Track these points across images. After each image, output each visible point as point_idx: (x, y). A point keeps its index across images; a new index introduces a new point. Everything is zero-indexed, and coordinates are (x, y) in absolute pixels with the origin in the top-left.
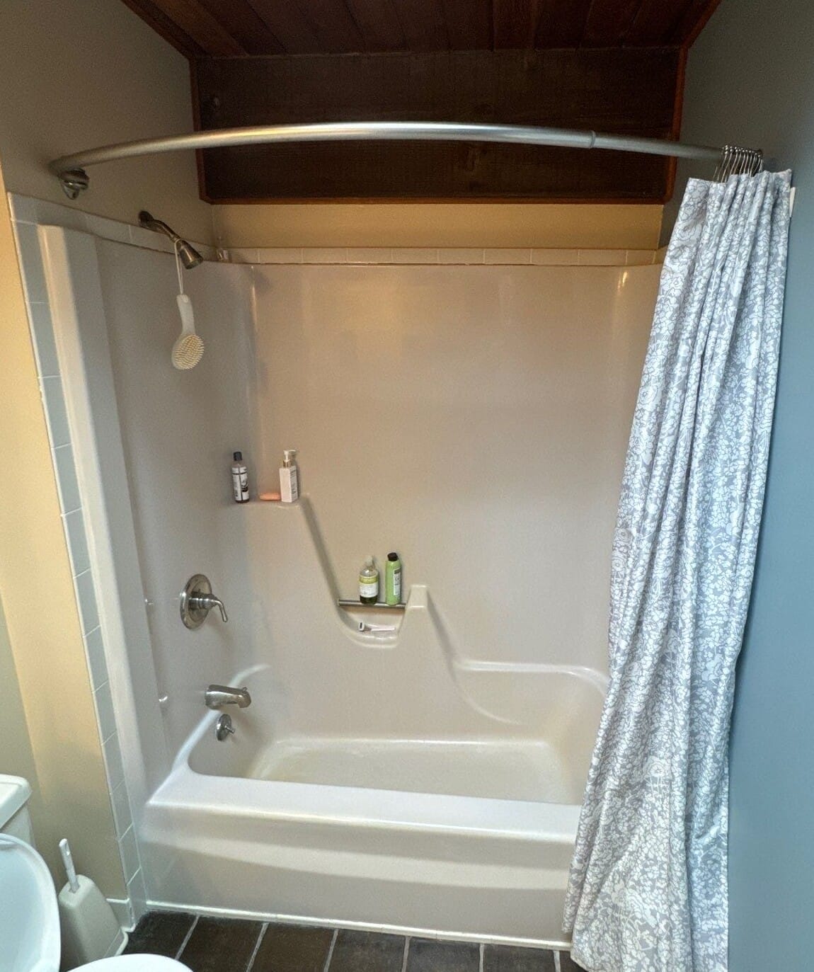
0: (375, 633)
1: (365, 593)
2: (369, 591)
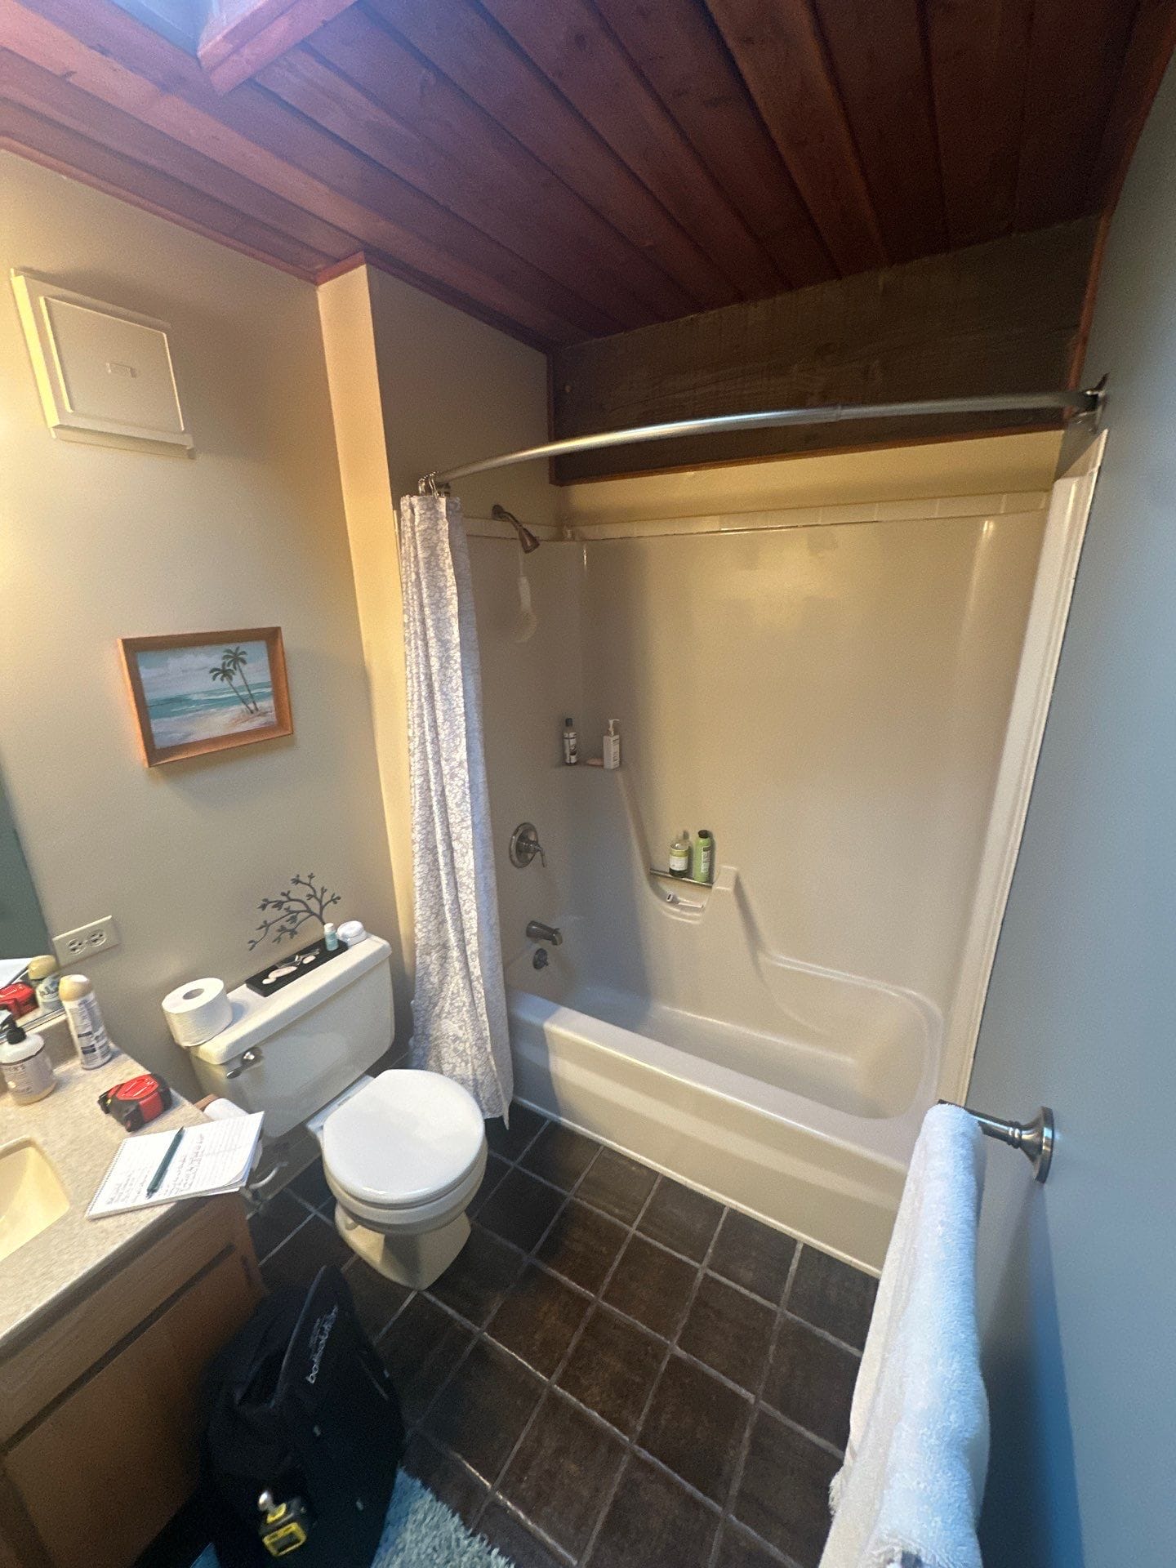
0: (683, 908)
1: (674, 866)
2: (678, 864)
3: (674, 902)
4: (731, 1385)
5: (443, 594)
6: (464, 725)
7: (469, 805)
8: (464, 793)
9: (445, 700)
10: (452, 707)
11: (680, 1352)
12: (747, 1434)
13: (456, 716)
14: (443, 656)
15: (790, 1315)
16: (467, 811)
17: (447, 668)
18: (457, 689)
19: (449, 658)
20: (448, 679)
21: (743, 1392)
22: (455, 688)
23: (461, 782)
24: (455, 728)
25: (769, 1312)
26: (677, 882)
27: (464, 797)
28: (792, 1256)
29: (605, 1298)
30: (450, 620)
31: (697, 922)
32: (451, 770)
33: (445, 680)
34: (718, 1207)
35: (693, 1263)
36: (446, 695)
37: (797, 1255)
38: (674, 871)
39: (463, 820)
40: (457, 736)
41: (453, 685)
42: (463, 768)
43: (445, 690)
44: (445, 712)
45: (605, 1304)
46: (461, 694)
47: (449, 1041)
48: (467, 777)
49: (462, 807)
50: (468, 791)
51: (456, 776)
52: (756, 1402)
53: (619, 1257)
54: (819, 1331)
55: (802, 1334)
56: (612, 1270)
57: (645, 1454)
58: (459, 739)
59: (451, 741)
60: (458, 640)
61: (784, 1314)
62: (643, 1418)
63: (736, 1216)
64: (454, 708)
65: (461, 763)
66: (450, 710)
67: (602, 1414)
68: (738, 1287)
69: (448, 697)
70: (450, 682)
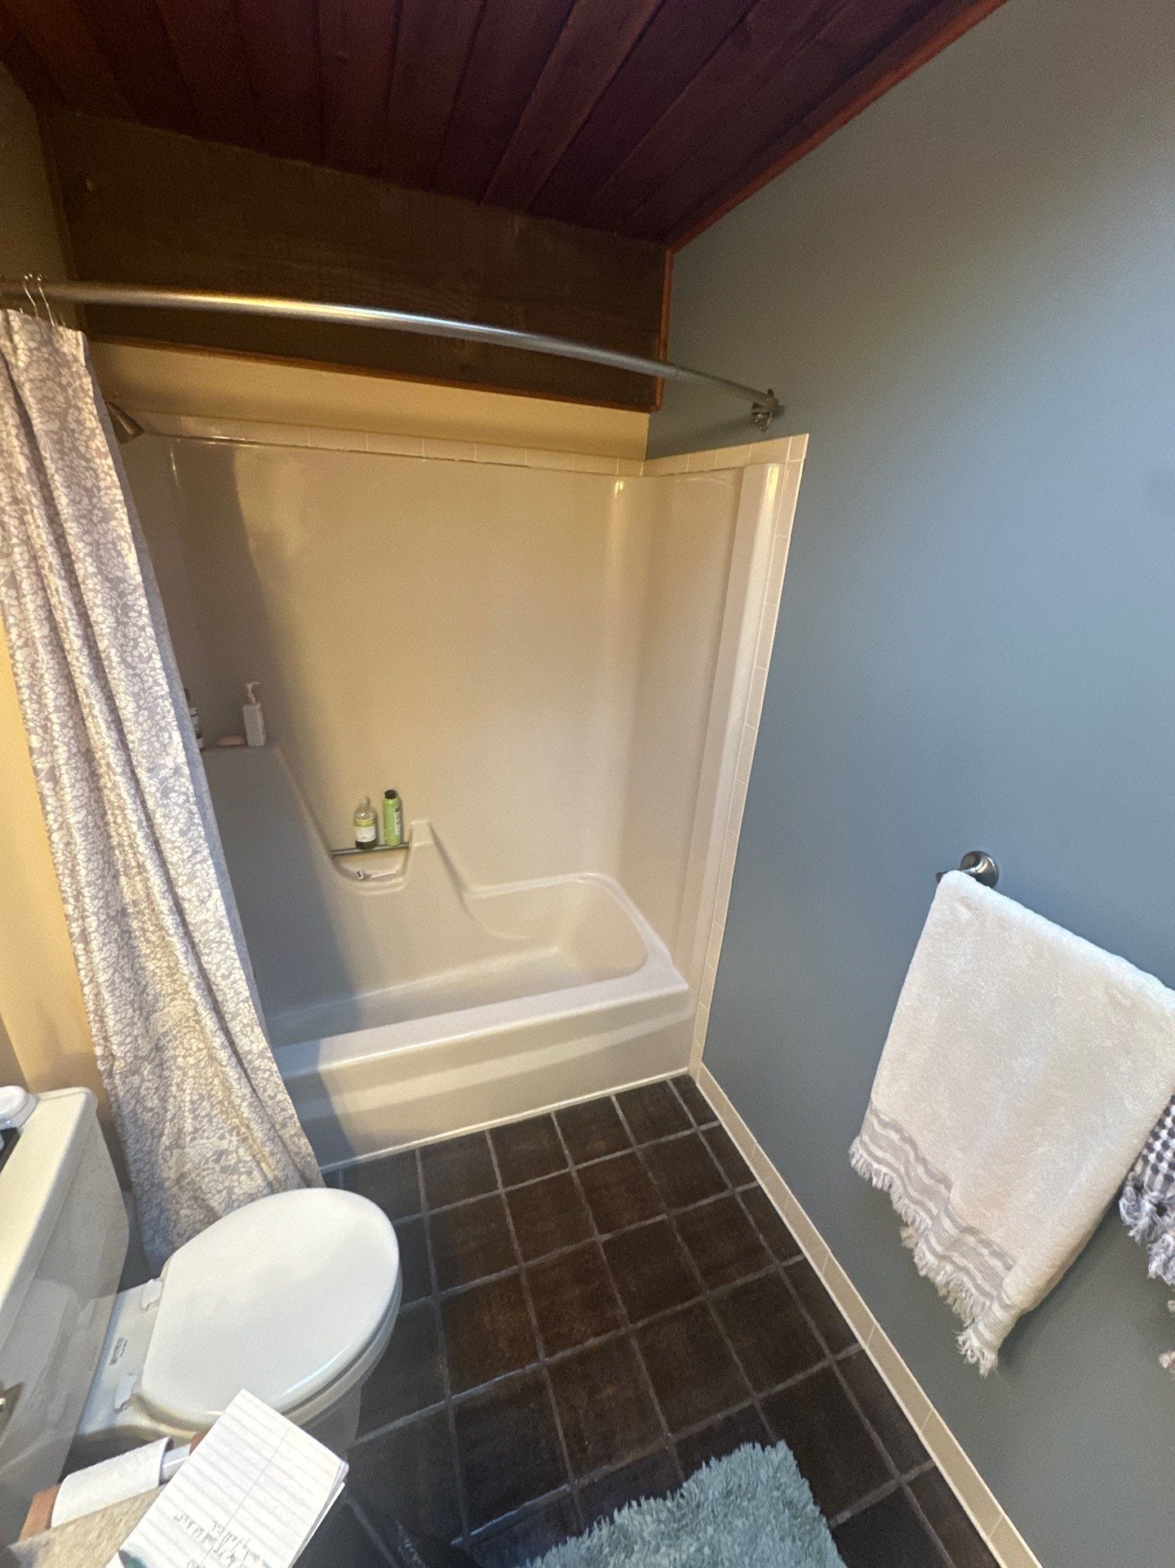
0: (377, 880)
1: (360, 838)
2: (365, 835)
3: (367, 878)
4: (649, 1222)
5: (95, 500)
6: (173, 711)
7: (200, 828)
8: (190, 812)
9: (134, 675)
10: (146, 686)
11: (606, 1237)
12: (679, 1239)
13: (155, 699)
14: (118, 604)
15: (644, 1145)
16: (201, 837)
17: (125, 624)
18: (150, 657)
19: (126, 609)
20: (131, 643)
21: (658, 1219)
22: (146, 655)
23: (182, 798)
24: (158, 717)
25: (632, 1155)
26: (369, 855)
27: (191, 819)
28: (614, 1109)
29: (526, 1259)
30: (115, 545)
31: (400, 888)
32: (161, 783)
33: (126, 646)
34: (545, 1119)
35: (563, 1171)
36: (134, 668)
37: (617, 1105)
38: (363, 843)
39: (195, 852)
40: (162, 729)
41: (142, 651)
42: (182, 776)
43: (129, 660)
44: (136, 696)
45: (531, 1262)
46: (159, 664)
47: (211, 1165)
48: (191, 788)
49: (190, 835)
50: (195, 809)
51: (172, 790)
52: (668, 1215)
53: (509, 1220)
54: (663, 1140)
55: (656, 1149)
56: (513, 1233)
57: (640, 1324)
58: (166, 735)
59: (154, 739)
60: (139, 578)
61: (638, 1149)
62: (620, 1302)
63: (565, 1115)
64: (150, 688)
65: (177, 771)
66: (144, 691)
67: (596, 1335)
68: (602, 1159)
69: (138, 671)
70: (136, 647)
